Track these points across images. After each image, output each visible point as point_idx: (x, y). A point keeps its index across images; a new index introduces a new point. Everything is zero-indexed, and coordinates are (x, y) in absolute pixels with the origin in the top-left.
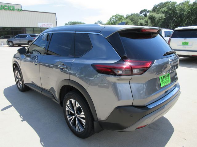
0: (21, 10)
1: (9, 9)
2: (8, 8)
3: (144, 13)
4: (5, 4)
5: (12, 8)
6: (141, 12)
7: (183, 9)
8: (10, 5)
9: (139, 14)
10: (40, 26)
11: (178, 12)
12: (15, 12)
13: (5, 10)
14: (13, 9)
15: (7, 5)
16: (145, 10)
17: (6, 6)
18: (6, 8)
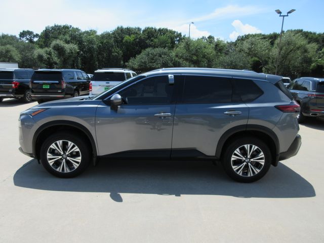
3: (28, 37)
6: (23, 34)
7: (91, 41)
9: (18, 36)
11: (85, 43)
16: (30, 33)
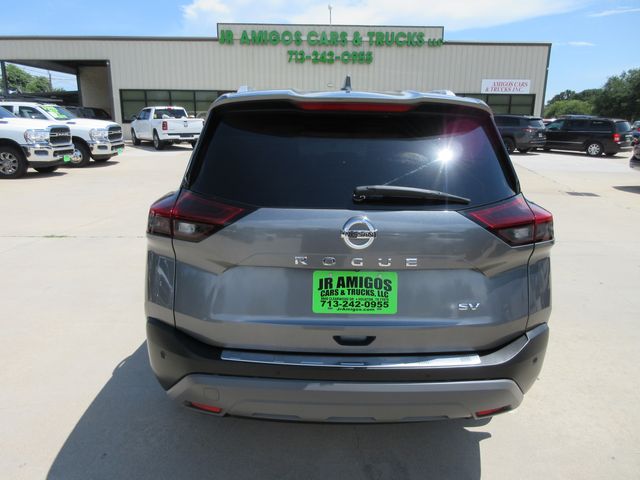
0: (441, 42)
1: (410, 44)
2: (406, 39)
4: (400, 30)
5: (416, 40)
8: (412, 31)
10: (487, 90)
12: (424, 51)
13: (399, 44)
14: (420, 43)
15: (406, 31)
17: (403, 35)
18: (401, 39)
